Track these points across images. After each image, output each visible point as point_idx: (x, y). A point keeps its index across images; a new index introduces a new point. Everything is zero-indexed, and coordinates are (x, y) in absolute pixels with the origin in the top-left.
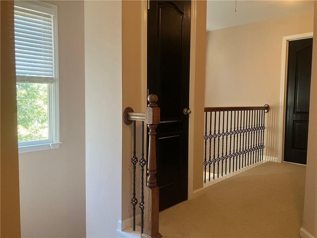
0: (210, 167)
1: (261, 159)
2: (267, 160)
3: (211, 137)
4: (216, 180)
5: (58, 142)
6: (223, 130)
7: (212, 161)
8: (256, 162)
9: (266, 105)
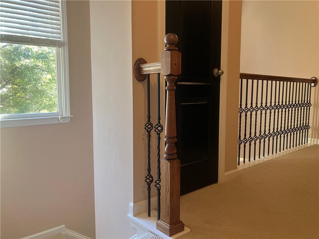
0: (245, 146)
1: (306, 142)
2: (312, 143)
3: (246, 111)
4: (252, 162)
5: (69, 115)
6: (262, 103)
7: (248, 139)
8: (299, 145)
9: (314, 79)
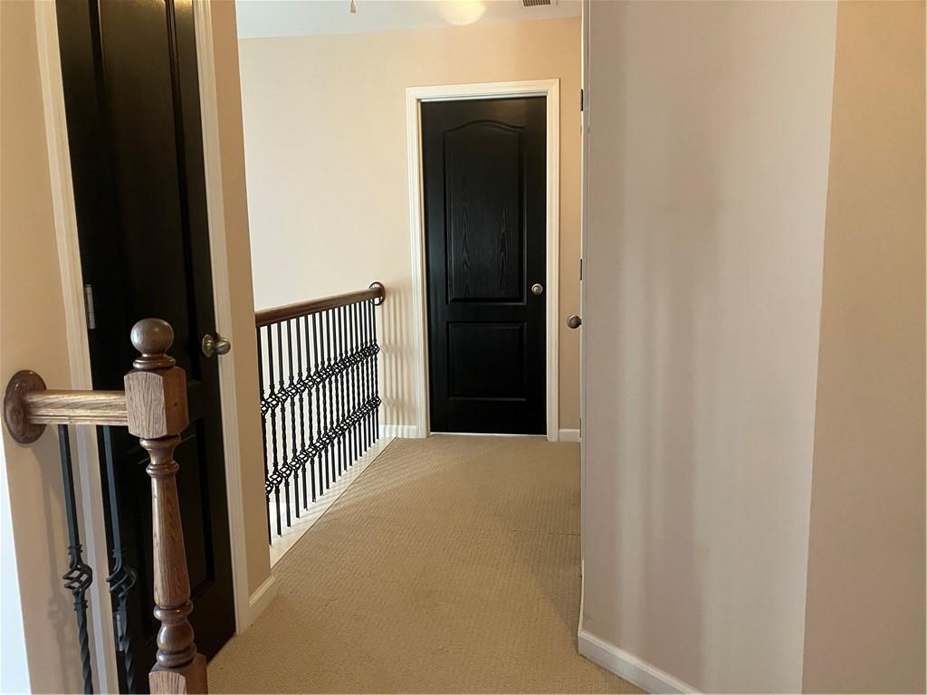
1: (376, 436)
8: (366, 450)
9: (376, 286)
